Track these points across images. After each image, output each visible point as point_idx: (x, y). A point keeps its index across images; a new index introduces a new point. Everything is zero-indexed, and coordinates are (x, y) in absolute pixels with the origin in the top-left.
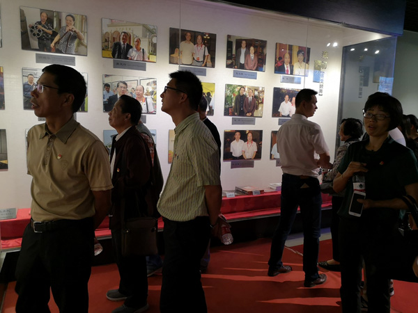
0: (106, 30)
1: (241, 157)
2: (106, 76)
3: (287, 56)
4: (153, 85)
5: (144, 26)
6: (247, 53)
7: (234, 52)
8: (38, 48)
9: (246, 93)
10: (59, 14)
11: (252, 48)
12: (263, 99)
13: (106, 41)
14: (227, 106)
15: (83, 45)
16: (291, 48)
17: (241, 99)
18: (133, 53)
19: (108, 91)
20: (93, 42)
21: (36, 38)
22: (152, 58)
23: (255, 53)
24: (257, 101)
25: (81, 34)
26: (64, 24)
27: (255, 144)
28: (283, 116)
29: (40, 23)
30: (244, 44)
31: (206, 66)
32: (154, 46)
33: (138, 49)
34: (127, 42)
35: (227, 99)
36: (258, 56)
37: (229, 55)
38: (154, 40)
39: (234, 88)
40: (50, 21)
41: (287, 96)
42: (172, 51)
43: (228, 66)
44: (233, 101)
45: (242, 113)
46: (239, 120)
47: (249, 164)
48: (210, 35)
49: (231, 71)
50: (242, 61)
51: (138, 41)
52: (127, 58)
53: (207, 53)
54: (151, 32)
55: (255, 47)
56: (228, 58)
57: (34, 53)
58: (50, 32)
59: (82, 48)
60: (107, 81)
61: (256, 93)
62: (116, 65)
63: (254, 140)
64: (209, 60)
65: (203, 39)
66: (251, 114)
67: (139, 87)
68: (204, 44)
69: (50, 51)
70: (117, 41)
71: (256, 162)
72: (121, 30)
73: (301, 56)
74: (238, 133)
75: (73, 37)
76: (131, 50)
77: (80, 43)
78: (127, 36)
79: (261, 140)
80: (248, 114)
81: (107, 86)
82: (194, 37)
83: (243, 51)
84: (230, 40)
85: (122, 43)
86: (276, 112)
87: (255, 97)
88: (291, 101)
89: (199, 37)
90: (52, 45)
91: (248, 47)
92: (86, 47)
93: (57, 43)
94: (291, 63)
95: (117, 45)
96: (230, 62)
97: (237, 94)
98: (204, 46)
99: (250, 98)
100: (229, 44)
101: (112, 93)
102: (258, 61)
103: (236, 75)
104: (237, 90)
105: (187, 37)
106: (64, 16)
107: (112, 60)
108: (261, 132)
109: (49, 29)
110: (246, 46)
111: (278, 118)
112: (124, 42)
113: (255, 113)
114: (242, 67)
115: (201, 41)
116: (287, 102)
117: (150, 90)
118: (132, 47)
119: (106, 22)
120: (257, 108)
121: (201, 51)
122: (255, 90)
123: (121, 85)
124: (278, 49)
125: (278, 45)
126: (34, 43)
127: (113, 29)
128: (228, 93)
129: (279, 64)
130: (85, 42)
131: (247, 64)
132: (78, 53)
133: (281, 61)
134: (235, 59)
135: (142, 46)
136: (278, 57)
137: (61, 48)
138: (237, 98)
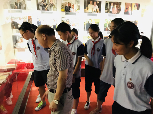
0: (63, 2)
7: (108, 7)
8: (42, 9)
13: (63, 6)
14: (105, 27)
15: (55, 7)
16: (131, 4)
20: (58, 7)
21: (41, 6)
22: (78, 11)
23: (116, 7)
25: (55, 4)
26: (49, 1)
30: (112, 4)
32: (79, 6)
33: (73, 8)
34: (70, 6)
37: (106, 8)
38: (79, 5)
39: (108, 20)
40: (45, 1)
42: (85, 8)
46: (109, 32)
48: (99, 1)
49: (107, 14)
50: (111, 10)
51: (73, 5)
52: (69, 11)
53: (98, 8)
54: (78, 2)
57: (40, 11)
58: (45, 4)
60: (63, 19)
62: (66, 14)
64: (99, 11)
65: (97, 3)
68: (97, 5)
69: (45, 10)
70: (66, 6)
72: (68, 2)
73: (136, 7)
75: (52, 5)
76: (71, 8)
77: (54, 7)
78: (70, 4)
81: (63, 21)
82: (93, 2)
83: (112, 6)
84: (107, 3)
85: (68, 6)
89: (95, 3)
91: (114, 5)
92: (56, 8)
93: (48, 7)
94: (131, 10)
95: (66, 7)
96: (106, 11)
98: (97, 6)
102: (118, 10)
103: (109, 16)
105: (90, 3)
107: (65, 12)
109: (45, 3)
112: (69, 6)
115: (96, 4)
118: (71, 7)
123: (67, 21)
124: (126, 5)
125: (126, 4)
126: (41, 8)
127: (65, 2)
128: (106, 23)
129: (127, 11)
130: (56, 6)
131: (113, 11)
132: (54, 10)
133: (127, 9)
134: (108, 10)
135: (74, 7)
136: (126, 8)
137: (49, 9)
138: (109, 24)
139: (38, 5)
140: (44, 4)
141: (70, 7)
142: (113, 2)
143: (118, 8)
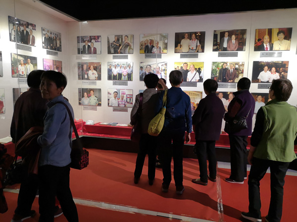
0: (142, 40)
2: (141, 63)
3: (267, 37)
4: (165, 66)
5: (161, 35)
6: (229, 40)
7: (219, 41)
9: (228, 66)
10: (122, 36)
12: (243, 70)
13: (142, 45)
14: (213, 76)
16: (270, 32)
17: (224, 71)
18: (155, 50)
19: (142, 70)
20: (136, 47)
21: (113, 48)
22: (165, 51)
23: (236, 39)
24: (237, 72)
25: (131, 44)
26: (123, 40)
28: (262, 82)
29: (114, 41)
30: (227, 34)
31: (198, 52)
32: (166, 44)
33: (157, 47)
34: (152, 44)
35: (213, 71)
36: (238, 41)
37: (215, 43)
38: (166, 41)
39: (219, 64)
40: (118, 40)
41: (266, 67)
42: (176, 46)
43: (214, 50)
44: (218, 72)
45: (225, 81)
46: (222, 85)
48: (201, 33)
49: (217, 53)
50: (225, 45)
51: (158, 43)
52: (152, 53)
53: (198, 44)
54: (164, 37)
55: (236, 35)
56: (214, 45)
57: (112, 55)
58: (118, 45)
60: (142, 65)
61: (237, 66)
62: (147, 56)
64: (200, 48)
65: (196, 36)
66: (232, 81)
67: (158, 67)
68: (197, 39)
69: (118, 53)
70: (147, 44)
72: (149, 38)
73: (282, 36)
75: (128, 45)
77: (130, 48)
78: (152, 41)
80: (229, 81)
81: (141, 68)
82: (190, 35)
83: (226, 39)
84: (215, 33)
85: (149, 45)
86: (255, 79)
87: (236, 69)
88: (270, 70)
89: (194, 35)
90: (119, 51)
92: (133, 49)
93: (121, 49)
94: (270, 42)
95: (147, 47)
96: (216, 47)
97: (220, 68)
99: (232, 70)
100: (215, 36)
101: (144, 71)
102: (239, 44)
103: (220, 55)
104: (220, 65)
105: (185, 36)
109: (118, 43)
110: (228, 36)
111: (257, 84)
113: (236, 80)
114: (225, 49)
115: (194, 37)
116: (266, 72)
117: (163, 68)
119: (142, 36)
120: (238, 77)
121: (195, 43)
122: (236, 64)
123: (148, 67)
124: (257, 33)
125: (257, 31)
127: (145, 39)
128: (214, 68)
129: (259, 44)
130: (132, 47)
131: (229, 47)
132: (129, 53)
133: (260, 41)
134: (219, 45)
135: (159, 45)
136: (257, 39)
137: (122, 51)
138: (220, 71)
139: (109, 47)
140: (116, 45)
141: (153, 47)
142: (228, 32)
143: (240, 40)
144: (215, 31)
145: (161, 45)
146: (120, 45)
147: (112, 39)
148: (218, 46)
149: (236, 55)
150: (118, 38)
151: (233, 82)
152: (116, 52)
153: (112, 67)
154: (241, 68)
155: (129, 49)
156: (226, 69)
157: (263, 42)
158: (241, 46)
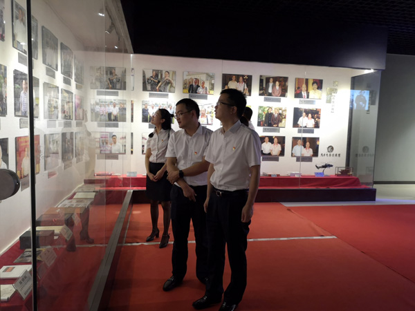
0: (185, 78)
1: (270, 154)
3: (304, 86)
5: (208, 74)
6: (274, 86)
7: (264, 86)
8: (150, 90)
9: (273, 111)
10: (161, 71)
11: (277, 83)
12: (285, 115)
14: (259, 121)
16: (307, 80)
17: (269, 116)
18: (200, 90)
20: (178, 85)
21: (150, 84)
22: (211, 92)
23: (279, 86)
24: (281, 117)
25: (172, 81)
26: (163, 76)
27: (279, 145)
28: (301, 127)
29: (152, 77)
30: (271, 80)
32: (213, 85)
33: (203, 87)
34: (197, 84)
35: (260, 116)
37: (261, 87)
38: (213, 82)
39: (264, 108)
40: (157, 75)
42: (223, 87)
43: (260, 95)
44: (264, 117)
45: (270, 125)
46: (268, 129)
47: (276, 159)
48: (248, 76)
49: (263, 97)
50: (270, 91)
51: (203, 83)
52: (197, 93)
53: (246, 87)
54: (210, 77)
55: (279, 81)
56: (260, 90)
57: (147, 93)
58: (157, 81)
59: (172, 88)
61: (280, 112)
63: (279, 143)
64: (247, 91)
65: (243, 79)
66: (276, 125)
67: (203, 109)
69: (156, 91)
70: (191, 83)
71: (280, 158)
72: (193, 77)
73: (315, 86)
74: (267, 138)
75: (168, 83)
76: (199, 88)
77: (172, 86)
78: (197, 80)
79: (284, 143)
80: (274, 125)
83: (271, 84)
84: (261, 78)
85: (194, 84)
86: (295, 124)
87: (280, 114)
88: (307, 116)
89: (241, 78)
90: (157, 88)
91: (274, 82)
93: (160, 86)
94: (307, 90)
95: (191, 86)
96: (262, 92)
98: (244, 83)
99: (276, 115)
100: (261, 81)
102: (282, 91)
103: (266, 100)
104: (266, 110)
105: (233, 78)
106: (164, 72)
108: (284, 138)
109: (156, 79)
111: (297, 128)
113: (280, 125)
114: (270, 94)
116: (304, 117)
119: (186, 73)
120: (281, 122)
121: (242, 86)
124: (297, 82)
125: (297, 79)
126: (149, 87)
127: (189, 77)
128: (260, 112)
129: (298, 92)
130: (174, 85)
131: (274, 93)
132: (170, 92)
133: (299, 89)
135: (205, 85)
136: (297, 87)
137: (162, 89)
138: (266, 115)
139: (144, 83)
140: (154, 81)
141: (198, 86)
142: (273, 78)
143: (283, 87)
144: (261, 76)
145: (207, 85)
146: (159, 82)
147: (149, 74)
148: (264, 91)
149: (279, 101)
150: (157, 74)
151: (278, 126)
152: (153, 89)
153: (148, 107)
154: (284, 113)
155: (170, 87)
156: (271, 114)
157: (301, 90)
158: (284, 92)
